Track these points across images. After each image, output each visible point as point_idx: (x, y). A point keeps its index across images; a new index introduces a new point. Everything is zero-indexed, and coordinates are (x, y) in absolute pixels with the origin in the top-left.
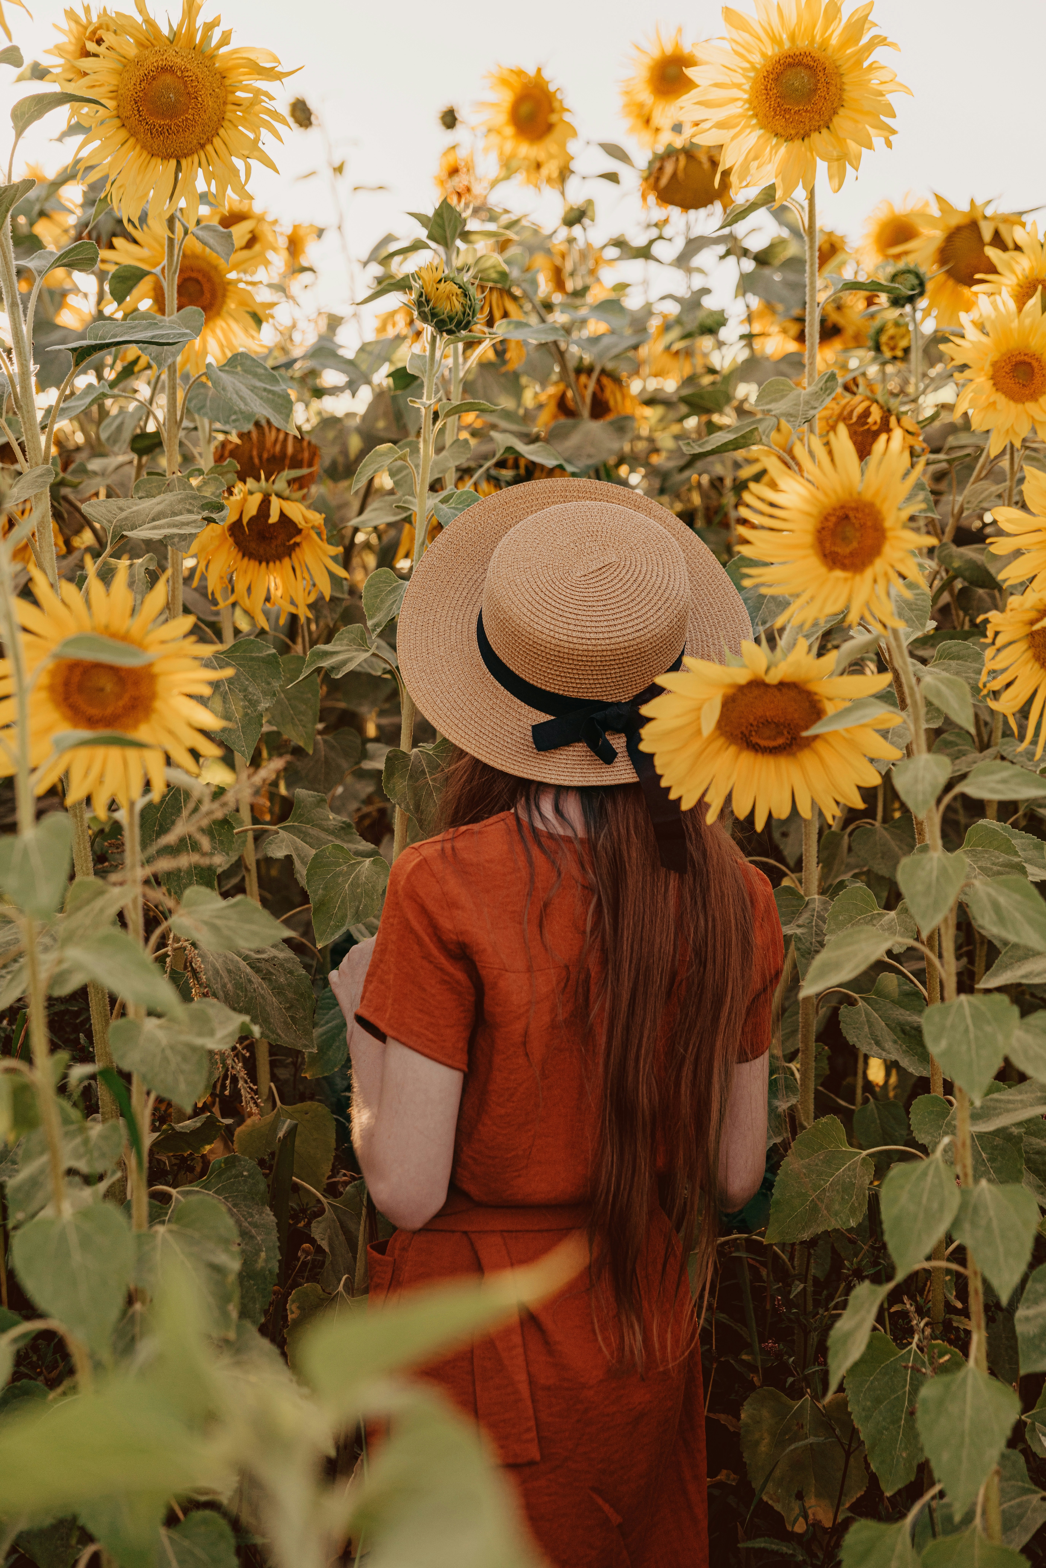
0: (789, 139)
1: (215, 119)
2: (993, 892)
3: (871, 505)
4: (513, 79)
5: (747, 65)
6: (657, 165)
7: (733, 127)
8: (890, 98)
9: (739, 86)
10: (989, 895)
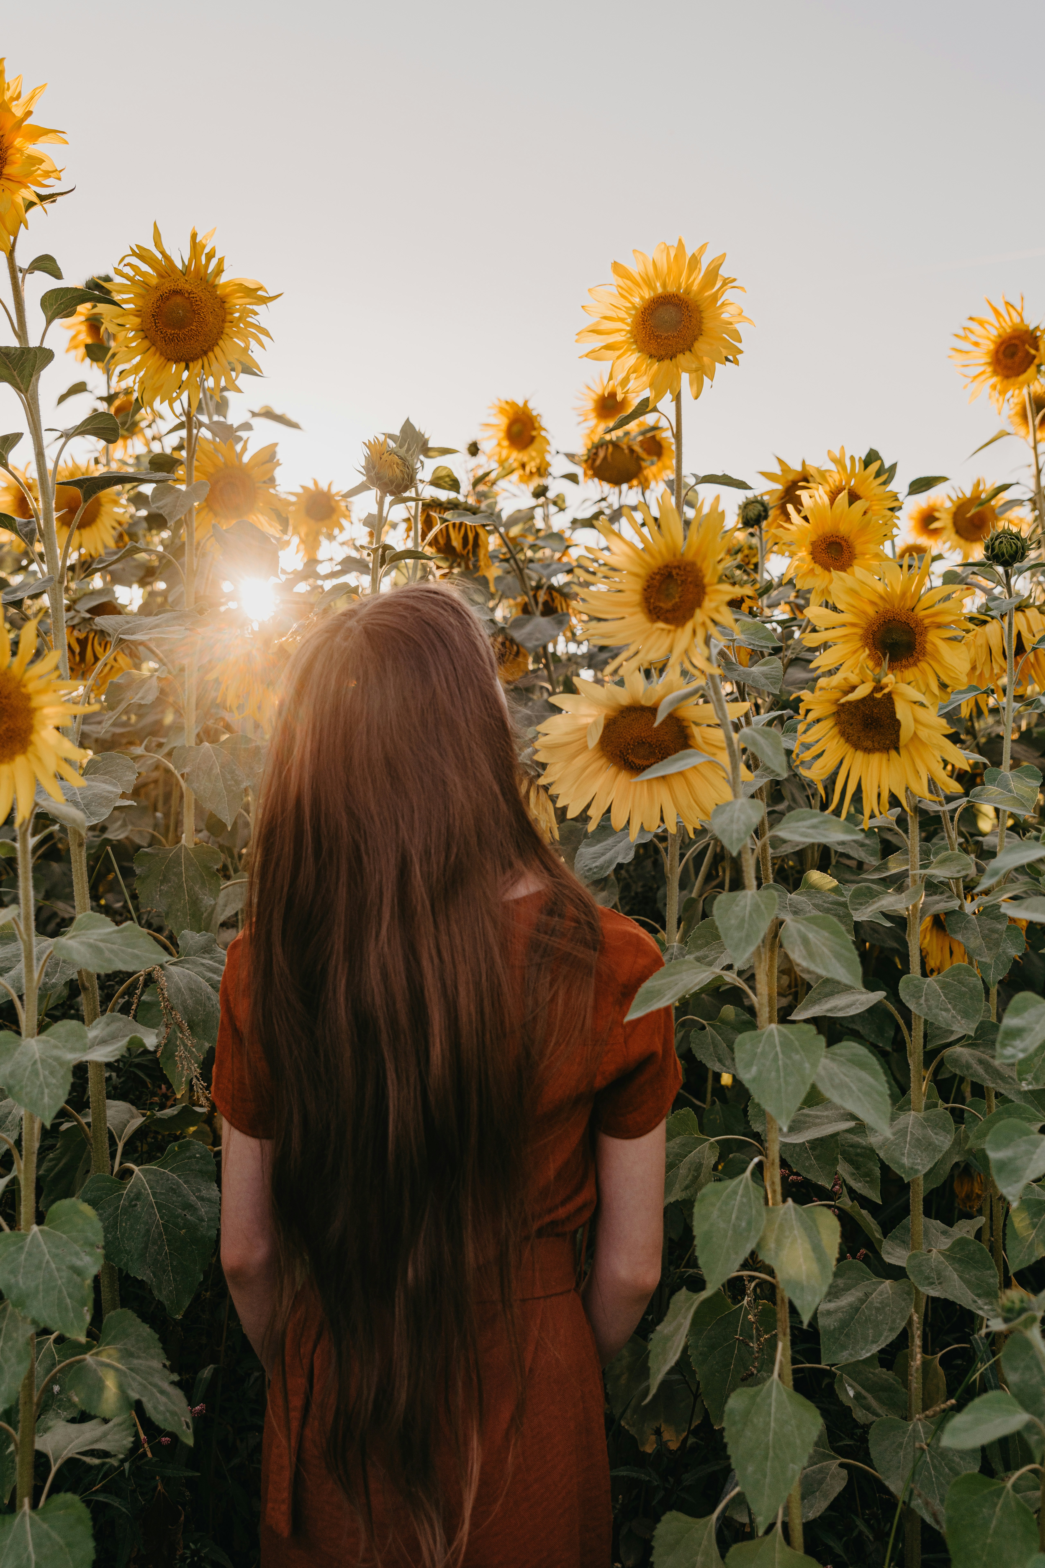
0: (660, 359)
1: (215, 331)
2: (802, 929)
3: (693, 564)
4: (507, 407)
5: (629, 305)
6: (594, 451)
7: (618, 349)
8: (738, 327)
9: (622, 320)
10: (799, 931)
